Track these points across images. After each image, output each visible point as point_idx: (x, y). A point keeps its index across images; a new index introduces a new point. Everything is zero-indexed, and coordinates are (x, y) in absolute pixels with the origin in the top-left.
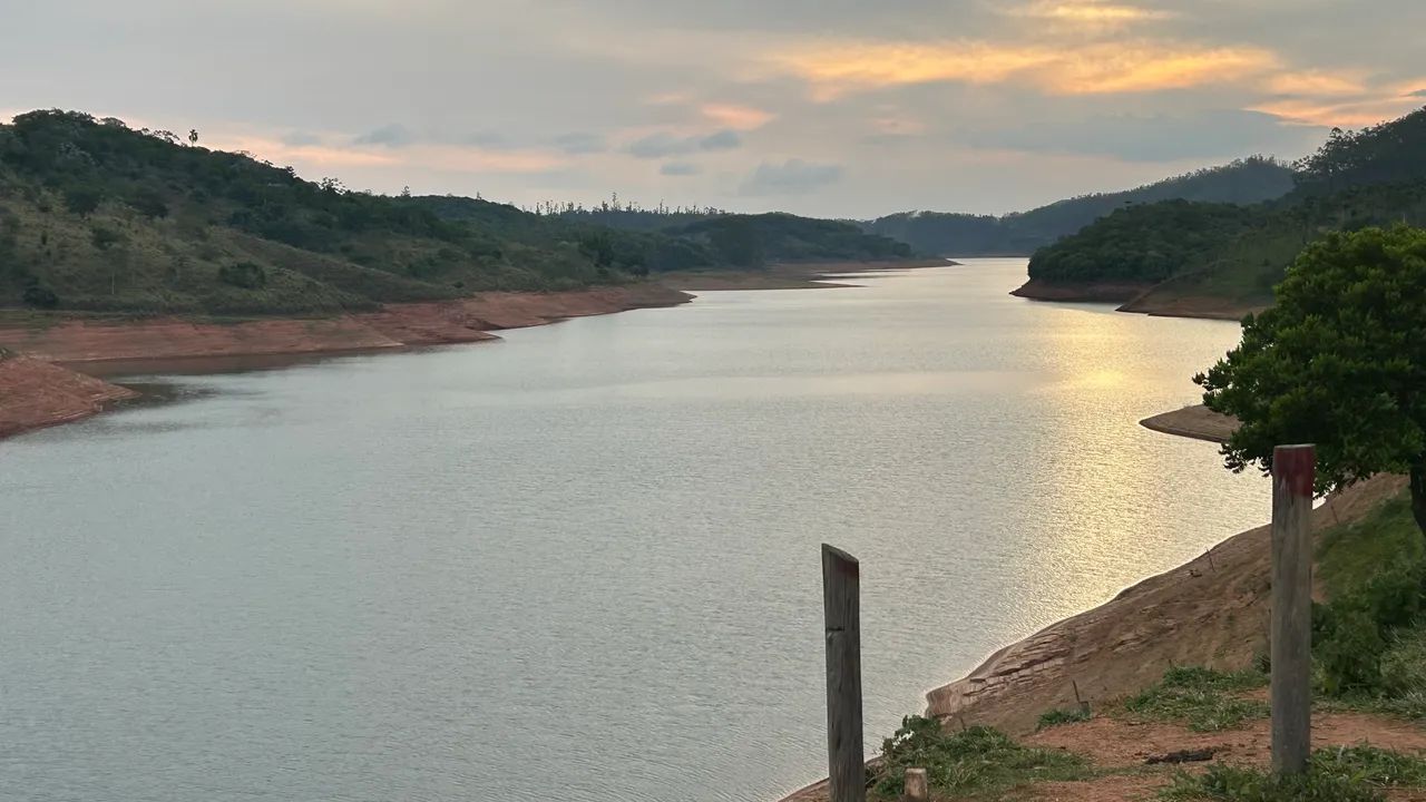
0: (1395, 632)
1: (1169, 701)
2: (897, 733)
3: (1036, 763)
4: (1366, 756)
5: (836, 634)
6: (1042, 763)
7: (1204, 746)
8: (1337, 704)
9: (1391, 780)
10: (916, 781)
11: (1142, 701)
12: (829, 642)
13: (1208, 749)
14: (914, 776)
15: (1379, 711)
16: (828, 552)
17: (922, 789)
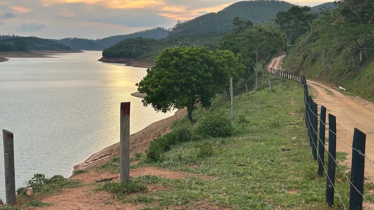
0: (172, 146)
1: (110, 166)
2: (32, 179)
3: (67, 184)
4: (148, 177)
5: (7, 153)
6: (68, 184)
7: (111, 177)
8: (147, 165)
9: (151, 183)
10: (29, 191)
11: (104, 166)
12: (5, 155)
13: (112, 178)
14: (29, 190)
15: (157, 166)
16: (4, 132)
17: (31, 193)
